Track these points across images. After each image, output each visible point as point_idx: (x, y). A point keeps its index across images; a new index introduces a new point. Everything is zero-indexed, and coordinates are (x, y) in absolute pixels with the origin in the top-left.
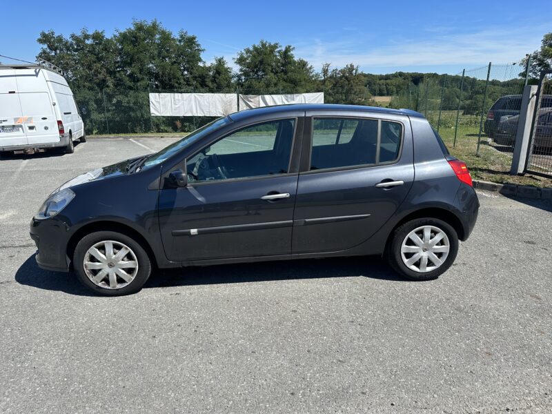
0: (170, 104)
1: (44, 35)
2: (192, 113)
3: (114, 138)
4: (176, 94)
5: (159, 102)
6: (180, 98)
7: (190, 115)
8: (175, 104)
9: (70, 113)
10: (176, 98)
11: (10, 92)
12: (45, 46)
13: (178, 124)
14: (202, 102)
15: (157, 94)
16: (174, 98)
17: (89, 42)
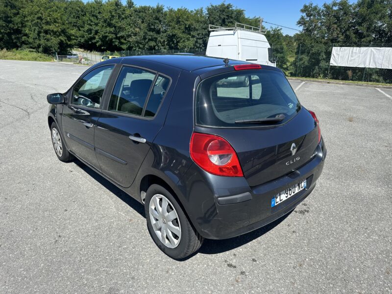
0: (347, 57)
1: (305, 7)
2: (365, 65)
3: (295, 80)
4: (355, 48)
5: (338, 55)
6: (357, 52)
7: (362, 66)
8: (352, 57)
9: (256, 60)
10: (354, 51)
11: (219, 45)
12: (304, 14)
13: (350, 73)
14: (377, 56)
15: (339, 48)
16: (352, 52)
17: (335, 8)
